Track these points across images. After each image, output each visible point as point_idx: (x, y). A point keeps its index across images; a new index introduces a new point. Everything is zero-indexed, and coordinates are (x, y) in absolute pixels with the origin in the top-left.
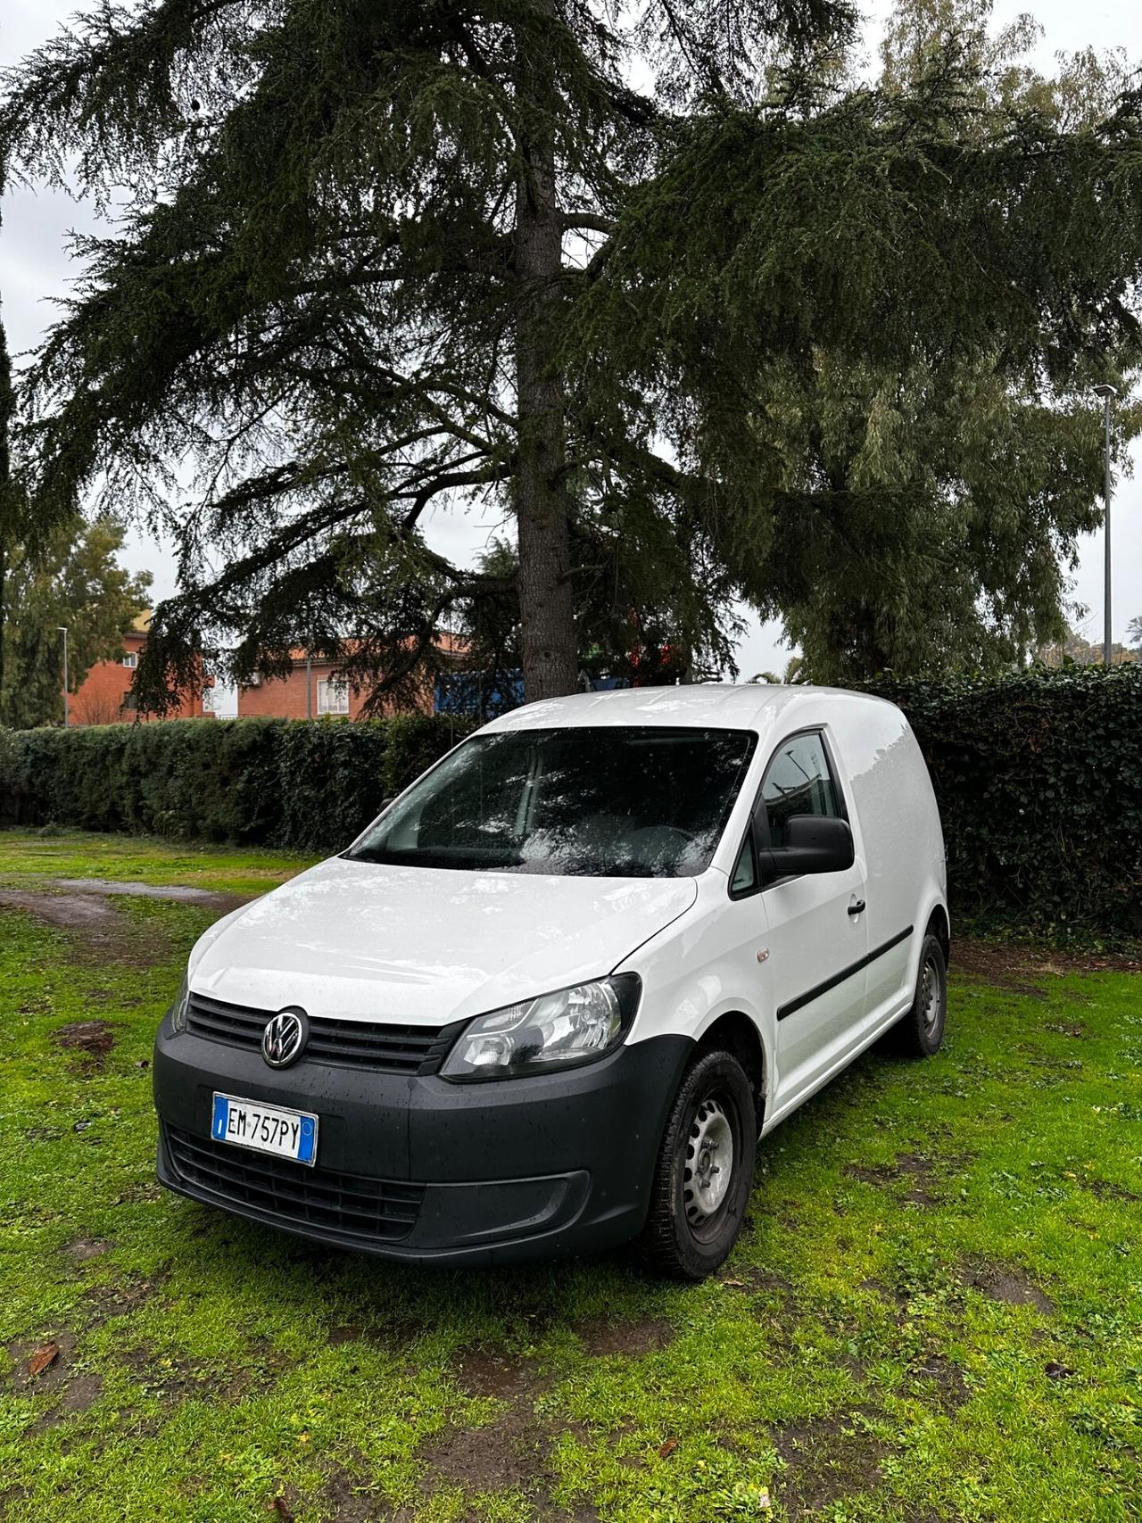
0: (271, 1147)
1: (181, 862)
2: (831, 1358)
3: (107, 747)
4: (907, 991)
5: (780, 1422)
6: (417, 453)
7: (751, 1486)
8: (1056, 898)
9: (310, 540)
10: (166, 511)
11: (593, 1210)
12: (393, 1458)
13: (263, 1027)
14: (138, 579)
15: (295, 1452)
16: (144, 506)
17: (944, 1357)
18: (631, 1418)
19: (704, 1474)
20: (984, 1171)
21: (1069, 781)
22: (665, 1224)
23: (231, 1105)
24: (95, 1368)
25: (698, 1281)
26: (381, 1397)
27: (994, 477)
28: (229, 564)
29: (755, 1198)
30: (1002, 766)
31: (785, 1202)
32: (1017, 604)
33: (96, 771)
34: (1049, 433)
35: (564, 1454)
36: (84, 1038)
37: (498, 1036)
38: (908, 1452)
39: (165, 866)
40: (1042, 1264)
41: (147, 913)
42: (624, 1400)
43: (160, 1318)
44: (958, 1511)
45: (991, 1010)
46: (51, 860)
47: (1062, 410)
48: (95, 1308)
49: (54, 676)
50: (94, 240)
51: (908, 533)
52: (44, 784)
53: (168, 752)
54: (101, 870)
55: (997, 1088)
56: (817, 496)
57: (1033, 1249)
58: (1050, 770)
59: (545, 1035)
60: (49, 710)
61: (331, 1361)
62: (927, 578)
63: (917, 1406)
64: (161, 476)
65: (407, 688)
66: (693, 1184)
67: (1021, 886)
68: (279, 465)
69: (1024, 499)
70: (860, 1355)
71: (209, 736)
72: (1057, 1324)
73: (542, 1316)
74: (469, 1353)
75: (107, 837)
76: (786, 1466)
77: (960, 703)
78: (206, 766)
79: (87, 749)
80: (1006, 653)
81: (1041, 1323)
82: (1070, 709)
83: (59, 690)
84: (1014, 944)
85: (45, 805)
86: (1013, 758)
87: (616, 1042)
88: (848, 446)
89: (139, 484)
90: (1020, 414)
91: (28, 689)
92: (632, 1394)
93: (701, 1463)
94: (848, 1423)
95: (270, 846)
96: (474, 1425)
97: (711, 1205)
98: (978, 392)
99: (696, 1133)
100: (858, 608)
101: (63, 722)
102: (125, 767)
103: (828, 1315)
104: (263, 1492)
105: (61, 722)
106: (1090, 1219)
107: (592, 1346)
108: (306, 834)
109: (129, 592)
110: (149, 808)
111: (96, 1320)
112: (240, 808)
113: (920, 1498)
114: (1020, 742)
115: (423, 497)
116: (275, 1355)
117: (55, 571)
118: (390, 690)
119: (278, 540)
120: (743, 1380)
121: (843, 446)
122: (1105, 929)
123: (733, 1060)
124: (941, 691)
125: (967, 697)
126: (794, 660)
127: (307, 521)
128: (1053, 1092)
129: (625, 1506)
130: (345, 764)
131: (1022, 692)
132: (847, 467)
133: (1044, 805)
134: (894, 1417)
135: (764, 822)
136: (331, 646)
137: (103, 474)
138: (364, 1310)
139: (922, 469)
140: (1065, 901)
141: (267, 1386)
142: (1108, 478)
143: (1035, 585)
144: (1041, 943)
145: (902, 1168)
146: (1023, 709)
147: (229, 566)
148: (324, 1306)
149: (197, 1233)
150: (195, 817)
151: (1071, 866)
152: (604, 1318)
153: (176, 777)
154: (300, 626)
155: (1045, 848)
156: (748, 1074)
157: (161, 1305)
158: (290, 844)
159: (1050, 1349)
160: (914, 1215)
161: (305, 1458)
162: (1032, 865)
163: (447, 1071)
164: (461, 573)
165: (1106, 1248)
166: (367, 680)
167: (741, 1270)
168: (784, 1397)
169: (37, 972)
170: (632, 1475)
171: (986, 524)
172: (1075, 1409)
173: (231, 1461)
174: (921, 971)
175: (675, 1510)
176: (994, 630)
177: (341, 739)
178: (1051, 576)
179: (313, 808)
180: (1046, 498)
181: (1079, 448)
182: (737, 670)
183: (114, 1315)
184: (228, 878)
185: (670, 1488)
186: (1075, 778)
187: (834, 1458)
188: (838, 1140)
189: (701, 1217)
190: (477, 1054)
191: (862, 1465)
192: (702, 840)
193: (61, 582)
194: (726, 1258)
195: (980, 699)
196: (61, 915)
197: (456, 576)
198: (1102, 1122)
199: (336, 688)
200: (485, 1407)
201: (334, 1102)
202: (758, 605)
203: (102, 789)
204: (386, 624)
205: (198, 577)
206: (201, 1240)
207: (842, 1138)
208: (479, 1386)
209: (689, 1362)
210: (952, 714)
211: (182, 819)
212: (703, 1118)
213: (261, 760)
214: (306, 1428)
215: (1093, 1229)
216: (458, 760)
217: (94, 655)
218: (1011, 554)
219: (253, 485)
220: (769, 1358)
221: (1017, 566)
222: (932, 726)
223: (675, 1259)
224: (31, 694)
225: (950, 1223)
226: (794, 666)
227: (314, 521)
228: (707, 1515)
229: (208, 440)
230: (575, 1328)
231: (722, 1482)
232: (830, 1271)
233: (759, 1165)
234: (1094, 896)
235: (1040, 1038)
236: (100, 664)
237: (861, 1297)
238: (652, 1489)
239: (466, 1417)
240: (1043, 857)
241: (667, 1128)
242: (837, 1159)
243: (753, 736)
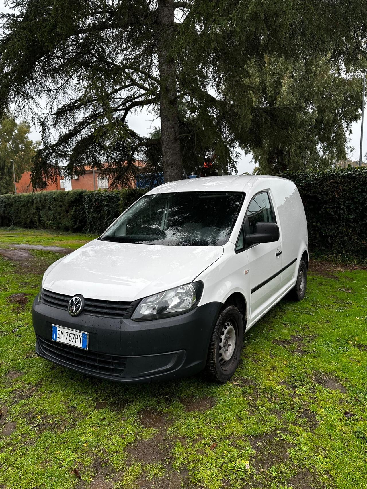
0: (72, 343)
1: (54, 238)
2: (270, 411)
3: (28, 200)
4: (294, 280)
5: (252, 436)
6: (124, 94)
7: (243, 461)
8: (342, 246)
9: (88, 126)
10: (38, 117)
11: (187, 363)
12: (117, 452)
13: (68, 302)
14: (36, 143)
15: (82, 451)
16: (30, 115)
17: (309, 410)
18: (201, 435)
19: (226, 456)
20: (321, 341)
21: (348, 207)
22: (212, 366)
23: (58, 329)
24: (14, 419)
25: (224, 383)
26: (113, 429)
27: (325, 103)
28: (60, 135)
29: (243, 351)
30: (326, 202)
31: (253, 353)
32: (331, 147)
33: (25, 208)
34: (344, 86)
35: (177, 450)
36: (18, 299)
37: (152, 304)
38: (298, 446)
39: (49, 239)
40: (342, 375)
41: (42, 256)
42: (198, 428)
43: (38, 400)
44: (316, 469)
45: (321, 284)
46: (12, 238)
47: (349, 78)
48: (15, 397)
49: (11, 177)
50: (3, 14)
51: (297, 121)
52: (9, 213)
53: (48, 202)
54: (28, 241)
55: (324, 311)
56: (265, 108)
57: (338, 369)
58: (342, 203)
59: (169, 303)
60: (10, 188)
61: (96, 415)
62: (301, 138)
63: (301, 429)
64: (35, 104)
65: (125, 179)
66: (222, 351)
67: (330, 242)
68: (75, 99)
69: (335, 110)
70: (280, 410)
71: (61, 196)
72: (348, 397)
73: (170, 397)
74: (144, 411)
75: (30, 230)
76: (255, 452)
77: (312, 181)
78: (61, 206)
79: (22, 201)
80: (326, 164)
81: (342, 396)
82: (350, 183)
83: (13, 182)
84: (328, 261)
85: (10, 220)
86: (329, 199)
87: (194, 305)
88: (275, 92)
89: (27, 107)
90: (334, 80)
91: (3, 182)
92: (201, 426)
93: (225, 452)
94: (276, 435)
95: (84, 233)
96: (146, 439)
97: (228, 357)
98: (320, 72)
99: (223, 334)
100: (278, 149)
101: (15, 192)
102: (34, 207)
103: (269, 395)
104: (70, 466)
105: (14, 192)
106: (357, 358)
107: (187, 408)
108: (95, 229)
109: (33, 148)
110: (43, 220)
111: (16, 401)
112: (72, 220)
113: (302, 464)
114: (332, 194)
115: (127, 110)
116: (77, 413)
117: (8, 141)
118: (119, 180)
119: (77, 127)
120: (240, 420)
121: (273, 92)
122: (358, 256)
123: (236, 308)
124: (306, 177)
125: (314, 179)
126: (256, 168)
127: (87, 120)
128: (343, 312)
129: (198, 469)
130: (107, 205)
131: (333, 177)
132: (275, 99)
133: (339, 215)
134: (292, 433)
135: (247, 225)
136: (98, 164)
137: (14, 103)
138: (108, 396)
139: (300, 100)
140: (345, 247)
141: (73, 426)
142: (363, 103)
143: (337, 140)
144: (336, 261)
145: (293, 340)
146: (334, 183)
147: (60, 136)
148: (94, 395)
149: (52, 369)
150: (58, 223)
151: (347, 235)
152: (192, 397)
153: (51, 210)
154: (87, 158)
155: (339, 230)
156: (241, 312)
157: (38, 395)
158: (90, 232)
159: (346, 406)
160: (297, 358)
161: (86, 452)
162: (334, 235)
163: (134, 317)
164: (142, 138)
165: (364, 369)
166: (111, 177)
167: (239, 378)
168: (254, 426)
169: (4, 276)
170: (201, 457)
171: (321, 120)
172: (355, 429)
173: (60, 454)
174: (299, 273)
175: (216, 471)
176: (322, 156)
177: (104, 197)
178: (342, 137)
179: (97, 220)
180: (342, 110)
181: (354, 92)
182: (237, 171)
183: (22, 399)
184: (69, 244)
185: (214, 462)
186: (350, 206)
187: (272, 449)
188: (271, 331)
189: (225, 362)
190: (145, 311)
191: (281, 452)
192: (225, 231)
193: (10, 145)
194: (233, 374)
195: (319, 179)
196: (13, 257)
197: (140, 139)
198: (360, 323)
199: (101, 179)
200: (149, 432)
201: (94, 328)
202: (244, 149)
203: (28, 214)
204: (117, 157)
205: (49, 140)
206: (53, 371)
207: (272, 330)
208: (148, 424)
209: (221, 413)
210: (309, 185)
211: (54, 224)
212: (226, 328)
213: (79, 204)
214: (86, 441)
215: (358, 361)
216: (140, 203)
217: (23, 170)
218: (329, 130)
219: (66, 106)
220: (249, 411)
221: (331, 134)
222: (303, 189)
223: (216, 377)
224: (4, 183)
225: (310, 360)
226: (256, 170)
227: (89, 119)
228: (227, 473)
229: (50, 90)
230: (181, 401)
231: (233, 459)
232: (269, 378)
233: (244, 340)
234: (354, 245)
235: (337, 293)
236: (26, 173)
237: (280, 388)
238: (208, 462)
239: (143, 436)
240: (338, 233)
241: (213, 333)
242: (271, 338)
243: (244, 194)
